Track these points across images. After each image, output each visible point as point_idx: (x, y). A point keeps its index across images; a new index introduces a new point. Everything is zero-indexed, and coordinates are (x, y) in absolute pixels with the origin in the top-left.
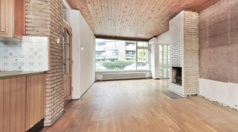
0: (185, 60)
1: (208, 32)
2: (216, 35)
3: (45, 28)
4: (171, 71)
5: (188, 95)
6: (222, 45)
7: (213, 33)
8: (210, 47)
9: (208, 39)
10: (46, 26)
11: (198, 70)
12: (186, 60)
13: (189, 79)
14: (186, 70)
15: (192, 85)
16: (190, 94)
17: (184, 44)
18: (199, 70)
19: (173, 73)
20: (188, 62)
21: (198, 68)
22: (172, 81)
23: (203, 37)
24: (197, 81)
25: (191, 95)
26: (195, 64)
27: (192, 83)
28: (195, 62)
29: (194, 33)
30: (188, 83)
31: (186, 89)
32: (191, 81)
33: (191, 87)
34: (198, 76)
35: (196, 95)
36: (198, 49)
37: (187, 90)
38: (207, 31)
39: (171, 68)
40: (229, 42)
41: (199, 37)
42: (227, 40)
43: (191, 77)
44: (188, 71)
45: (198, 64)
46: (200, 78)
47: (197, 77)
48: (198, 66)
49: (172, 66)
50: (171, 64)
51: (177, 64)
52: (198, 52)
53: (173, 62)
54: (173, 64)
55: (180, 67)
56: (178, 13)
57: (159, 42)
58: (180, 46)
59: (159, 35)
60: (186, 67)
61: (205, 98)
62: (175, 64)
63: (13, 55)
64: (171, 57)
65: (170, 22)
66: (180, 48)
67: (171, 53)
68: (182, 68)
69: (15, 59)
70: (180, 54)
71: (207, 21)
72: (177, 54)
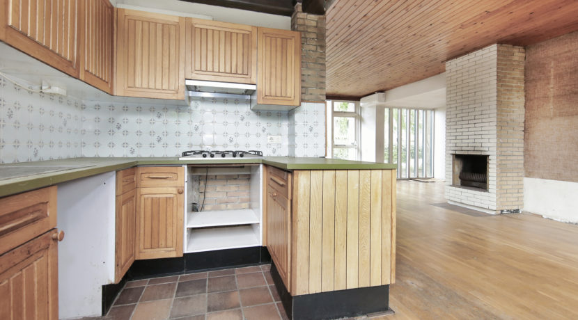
0: (498, 140)
1: (552, 86)
2: (576, 94)
4: (451, 163)
5: (502, 211)
7: (567, 88)
8: (559, 116)
9: (552, 100)
11: (522, 162)
12: (501, 141)
13: (504, 179)
14: (501, 160)
15: (511, 191)
16: (505, 209)
17: (498, 110)
18: (525, 162)
19: (456, 167)
20: (503, 145)
21: (522, 158)
22: (451, 184)
23: (536, 96)
24: (520, 183)
25: (508, 211)
26: (516, 149)
27: (510, 187)
28: (517, 145)
29: (515, 87)
30: (504, 187)
31: (501, 197)
32: (509, 183)
33: (508, 195)
34: (523, 174)
35: (517, 211)
36: (523, 120)
37: (501, 200)
38: (549, 84)
39: (451, 156)
41: (525, 96)
43: (509, 174)
44: (503, 162)
45: (522, 150)
46: (526, 176)
47: (520, 174)
48: (522, 154)
49: (454, 152)
50: (452, 148)
51: (472, 149)
52: (523, 125)
53: (457, 145)
54: (460, 148)
55: (483, 153)
56: (481, 48)
57: (389, 103)
58: (484, 112)
59: (392, 88)
60: (501, 155)
61: (542, 216)
62: (464, 148)
63: (267, 132)
64: (452, 134)
65: (448, 64)
66: (483, 116)
67: (452, 127)
68: (488, 156)
69: (269, 137)
70: (483, 129)
71: (552, 65)
72: (475, 129)
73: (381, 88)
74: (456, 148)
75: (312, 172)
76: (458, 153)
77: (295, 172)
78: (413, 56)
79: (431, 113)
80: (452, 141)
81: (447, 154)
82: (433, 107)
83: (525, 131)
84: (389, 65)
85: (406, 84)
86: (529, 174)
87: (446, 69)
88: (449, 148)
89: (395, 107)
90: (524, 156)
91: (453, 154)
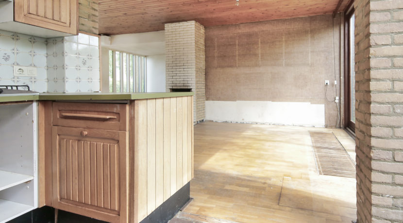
0: (196, 79)
1: (216, 51)
2: (225, 56)
3: (92, 21)
5: (197, 122)
6: (231, 66)
7: (222, 53)
8: (219, 67)
9: (216, 59)
10: (94, 18)
11: (204, 92)
12: (198, 80)
13: (199, 102)
14: (197, 91)
15: (201, 109)
17: (196, 61)
18: (206, 92)
20: (198, 82)
21: (204, 90)
23: (210, 55)
24: (204, 104)
25: (200, 121)
26: (202, 85)
27: (201, 107)
28: (203, 82)
29: (202, 48)
30: (198, 107)
31: (197, 114)
32: (200, 105)
33: (200, 112)
34: (205, 99)
35: (203, 120)
36: (205, 68)
38: (215, 49)
39: (169, 90)
40: (237, 65)
41: (205, 55)
42: (236, 63)
43: (200, 100)
44: (198, 93)
45: (204, 85)
46: (207, 100)
49: (171, 87)
50: (170, 85)
51: (183, 85)
52: (204, 71)
53: (174, 82)
54: (175, 85)
55: (189, 88)
56: (186, 21)
57: (114, 46)
58: (189, 62)
59: (118, 34)
60: (197, 89)
61: (213, 121)
62: (178, 85)
63: (11, 61)
64: (170, 75)
65: (166, 25)
66: (188, 64)
67: (170, 70)
68: (191, 89)
69: (17, 68)
70: (189, 72)
71: (216, 40)
72: (184, 72)
73: (108, 32)
74: (173, 85)
75: (148, 101)
76: (174, 88)
77: (136, 102)
78: (146, 13)
79: (144, 59)
80: (170, 80)
81: (167, 88)
82: (146, 55)
83: (205, 74)
84: (125, 14)
85: (131, 33)
86: (207, 99)
87: (165, 29)
88: (168, 85)
89: (118, 51)
90: (205, 88)
91: (170, 89)
